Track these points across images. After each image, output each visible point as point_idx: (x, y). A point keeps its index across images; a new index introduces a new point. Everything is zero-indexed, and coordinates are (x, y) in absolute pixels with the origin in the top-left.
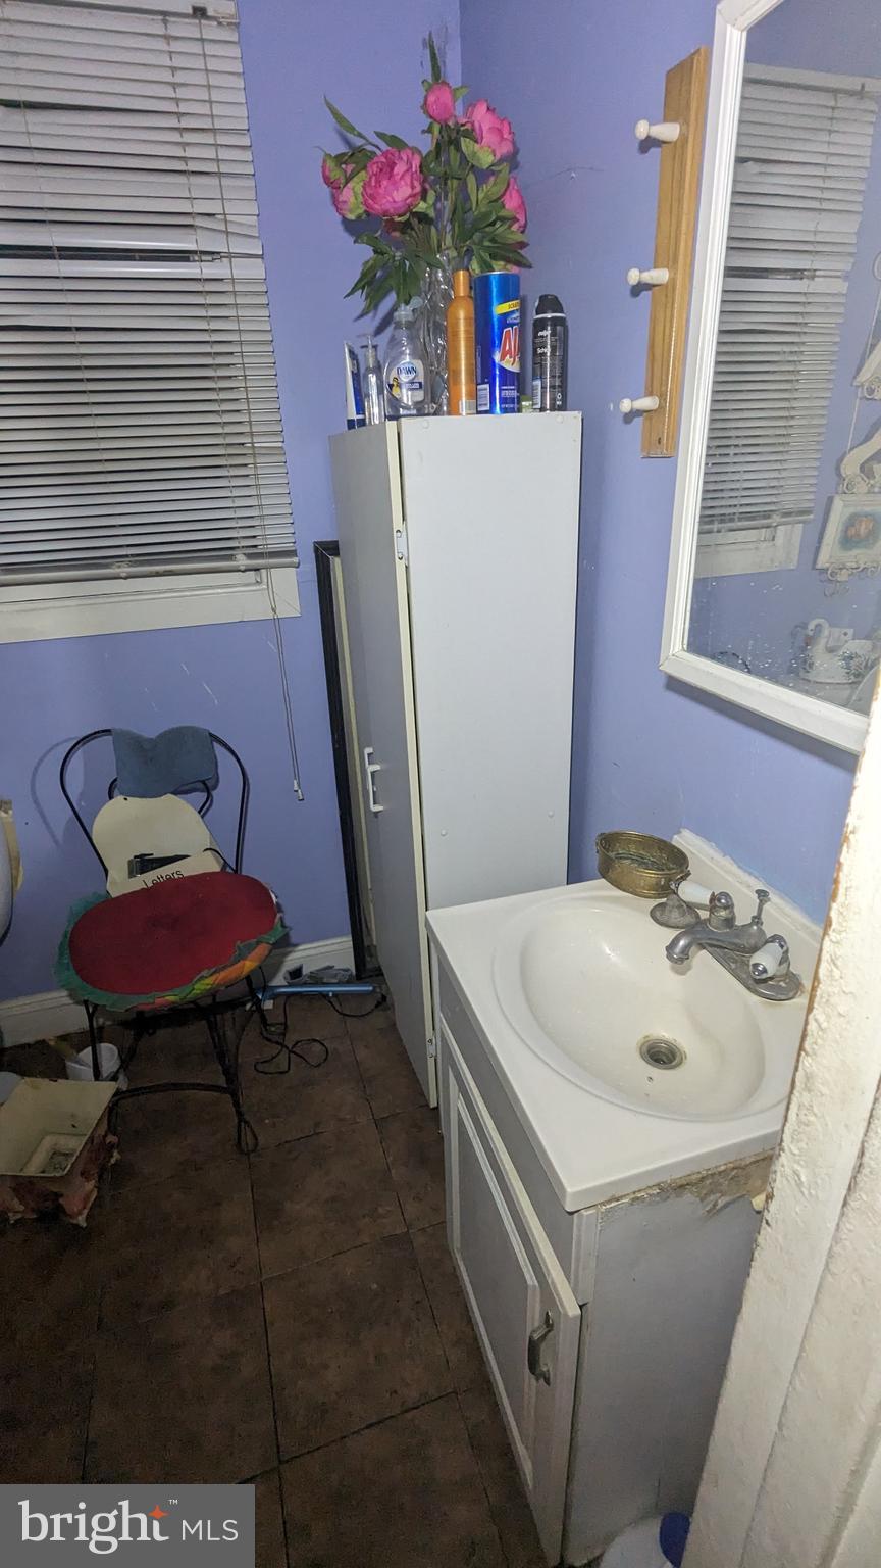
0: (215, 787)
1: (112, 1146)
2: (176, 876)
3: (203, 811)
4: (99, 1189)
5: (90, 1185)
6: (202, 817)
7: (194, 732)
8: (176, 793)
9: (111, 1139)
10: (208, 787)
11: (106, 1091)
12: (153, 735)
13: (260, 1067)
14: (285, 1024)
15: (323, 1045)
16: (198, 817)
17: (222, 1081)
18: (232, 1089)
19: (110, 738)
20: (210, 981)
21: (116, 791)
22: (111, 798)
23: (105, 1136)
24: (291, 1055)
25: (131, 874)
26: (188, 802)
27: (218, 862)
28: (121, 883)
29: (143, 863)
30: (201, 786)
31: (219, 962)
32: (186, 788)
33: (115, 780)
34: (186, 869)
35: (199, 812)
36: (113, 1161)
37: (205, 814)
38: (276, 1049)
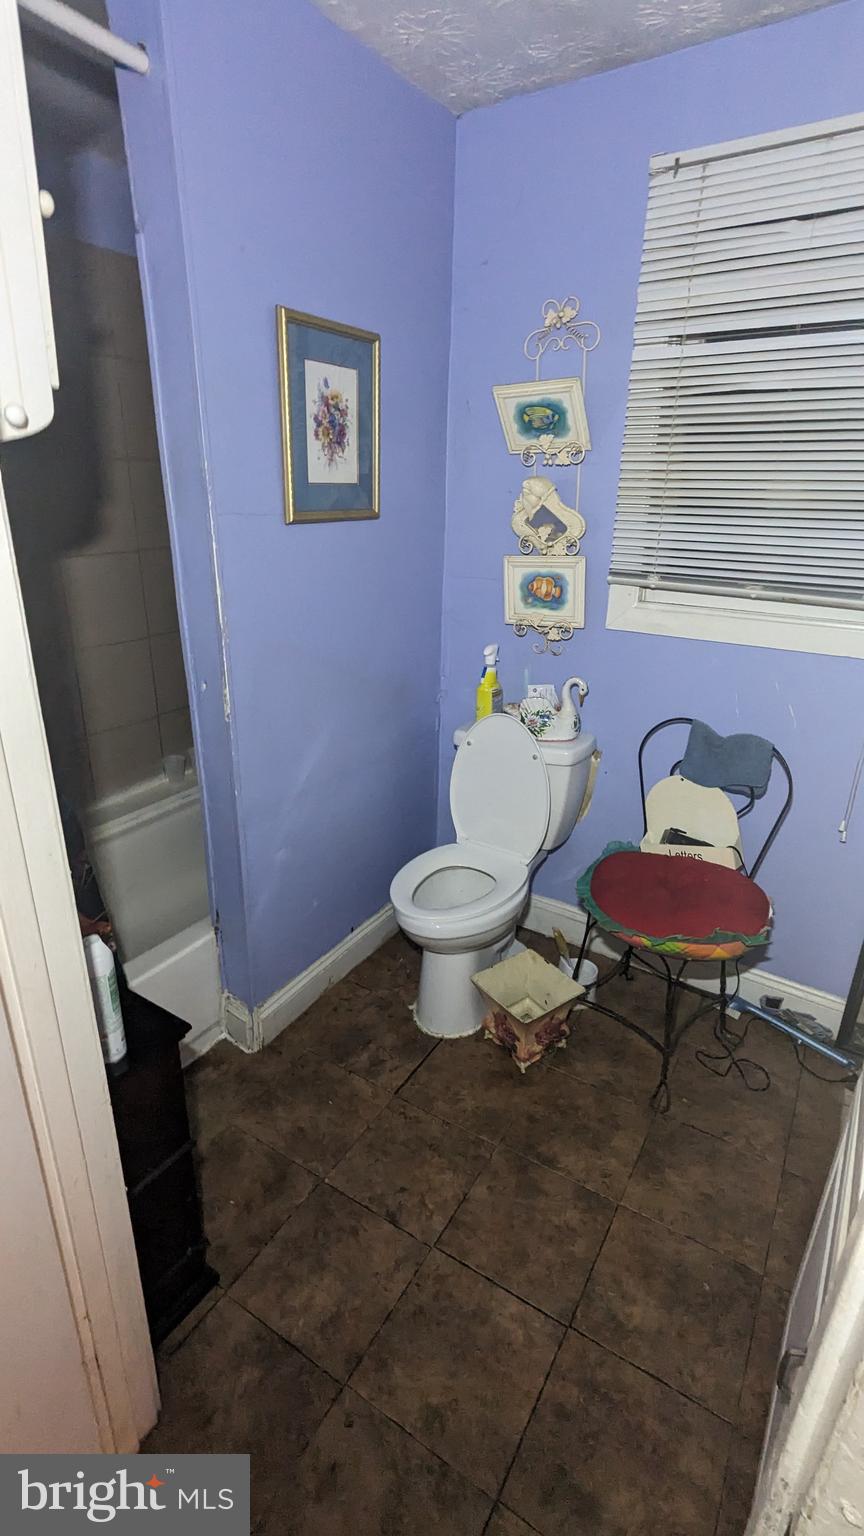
0: (760, 797)
1: (562, 1034)
2: (697, 858)
3: (741, 814)
4: (543, 1057)
5: (538, 1048)
6: (739, 818)
7: (760, 742)
8: (723, 789)
9: (565, 1027)
10: (754, 794)
11: (577, 989)
12: (724, 734)
13: (701, 1057)
14: (742, 1039)
15: (768, 1078)
16: (735, 816)
17: (661, 1041)
18: (667, 1050)
19: (690, 726)
20: (682, 945)
21: (678, 771)
22: (672, 774)
23: (561, 1023)
24: (733, 1066)
25: (663, 841)
26: (731, 801)
27: (737, 863)
28: (652, 844)
29: (674, 836)
30: (752, 792)
31: (694, 934)
32: (733, 788)
33: (680, 762)
34: (706, 855)
35: (738, 813)
36: (560, 1045)
37: (744, 815)
38: (724, 1053)
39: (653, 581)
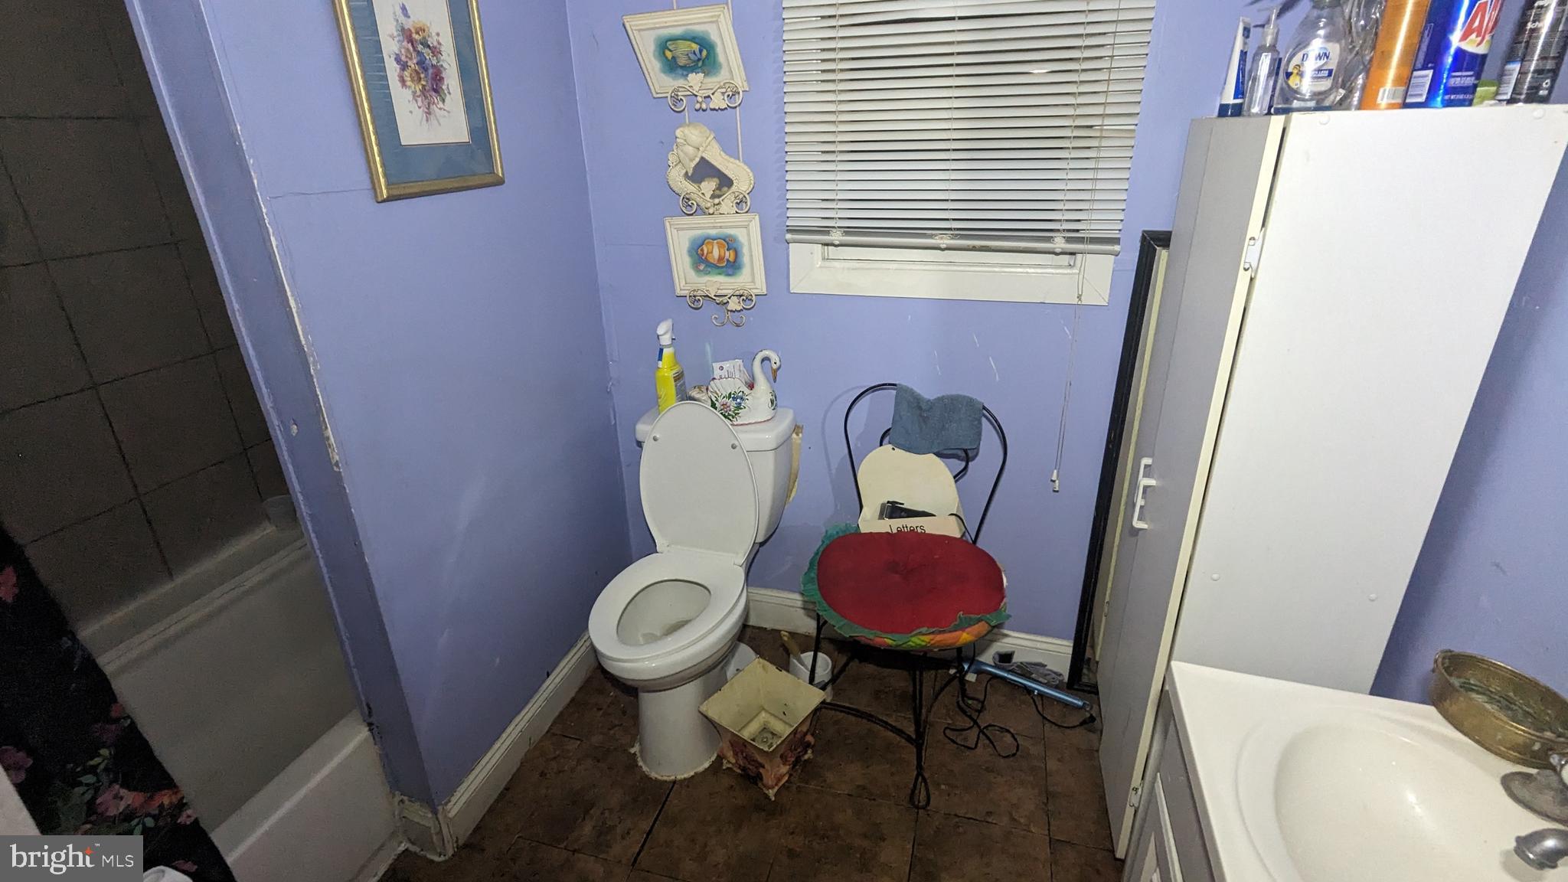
0: (973, 458)
1: (808, 745)
2: (919, 530)
3: (957, 477)
4: (791, 775)
5: (784, 769)
6: (956, 481)
7: (970, 402)
8: (938, 455)
9: (809, 738)
10: (968, 456)
11: (815, 697)
12: (932, 398)
13: (948, 731)
14: (983, 702)
15: (1015, 740)
16: (953, 480)
17: (911, 730)
18: (918, 742)
19: (894, 392)
20: (927, 638)
21: (887, 439)
22: (881, 445)
23: (805, 734)
24: (981, 735)
25: (881, 517)
26: (946, 464)
27: (961, 530)
28: (870, 522)
29: (893, 510)
30: (962, 456)
31: (938, 623)
32: (945, 452)
33: (889, 430)
34: (929, 526)
35: (955, 477)
36: (806, 757)
37: (959, 479)
38: (969, 723)
39: (836, 237)
